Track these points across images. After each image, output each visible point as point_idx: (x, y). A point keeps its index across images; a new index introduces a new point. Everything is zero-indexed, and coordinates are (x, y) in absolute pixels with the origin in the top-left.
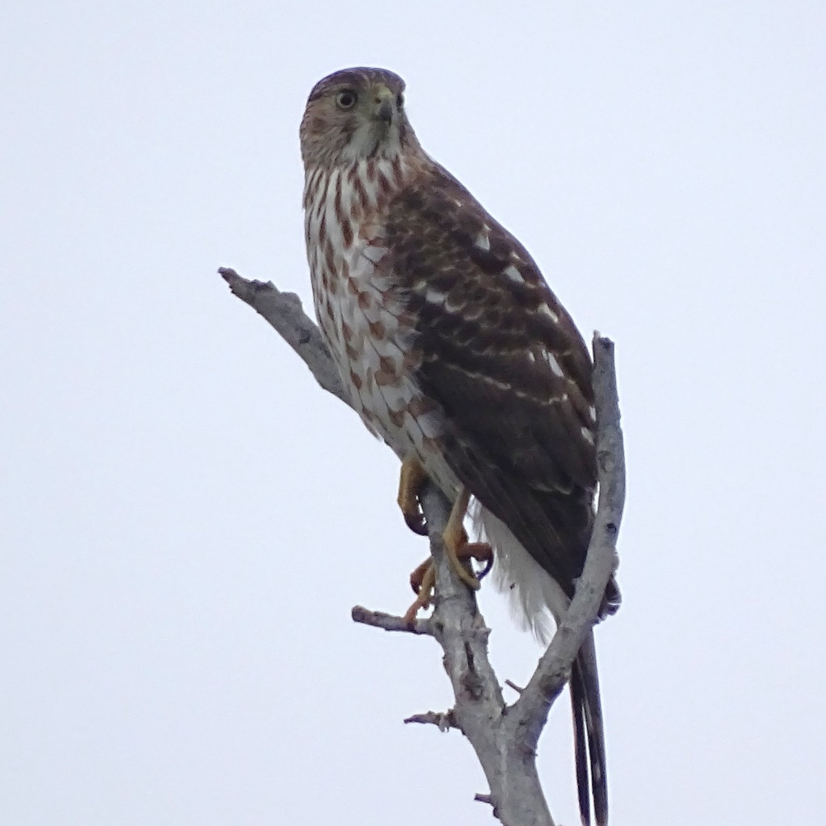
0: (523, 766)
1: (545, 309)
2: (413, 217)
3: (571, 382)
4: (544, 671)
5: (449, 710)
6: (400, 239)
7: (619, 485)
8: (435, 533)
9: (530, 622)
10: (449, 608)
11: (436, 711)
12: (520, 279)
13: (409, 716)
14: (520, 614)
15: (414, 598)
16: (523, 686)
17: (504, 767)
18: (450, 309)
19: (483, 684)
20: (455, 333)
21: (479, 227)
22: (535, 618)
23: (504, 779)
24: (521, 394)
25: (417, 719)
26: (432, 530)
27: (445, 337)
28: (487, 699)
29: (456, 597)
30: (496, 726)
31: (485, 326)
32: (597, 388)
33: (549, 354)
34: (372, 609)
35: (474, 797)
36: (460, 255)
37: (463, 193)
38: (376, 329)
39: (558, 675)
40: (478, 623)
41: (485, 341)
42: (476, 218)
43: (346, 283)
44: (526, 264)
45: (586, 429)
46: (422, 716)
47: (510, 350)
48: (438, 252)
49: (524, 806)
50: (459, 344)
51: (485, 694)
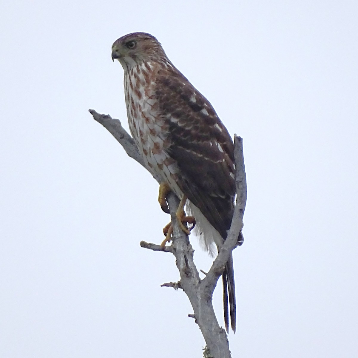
0: (207, 303)
1: (217, 126)
2: (167, 89)
3: (226, 155)
4: (215, 266)
5: (178, 282)
6: (161, 97)
7: (244, 194)
8: (173, 213)
9: (207, 248)
10: (178, 242)
11: (173, 282)
12: (208, 114)
13: (163, 284)
14: (204, 245)
15: (165, 238)
16: (207, 272)
17: (200, 304)
18: (180, 125)
19: (191, 271)
20: (182, 134)
21: (192, 93)
22: (209, 246)
23: (200, 308)
24: (206, 159)
25: (166, 285)
26: (171, 211)
27: (178, 136)
28: (193, 277)
29: (181, 237)
30: (197, 288)
31: (193, 132)
32: (236, 157)
33: (218, 143)
34: (148, 242)
35: (188, 315)
36: (184, 104)
37: (185, 80)
38: (152, 132)
39: (221, 268)
40: (189, 247)
41: (193, 137)
42: (191, 90)
43: (140, 114)
44: (210, 108)
45: (231, 173)
46: (168, 284)
47: (203, 141)
48: (175, 103)
49: (207, 319)
50: (183, 138)
51: (192, 275)
